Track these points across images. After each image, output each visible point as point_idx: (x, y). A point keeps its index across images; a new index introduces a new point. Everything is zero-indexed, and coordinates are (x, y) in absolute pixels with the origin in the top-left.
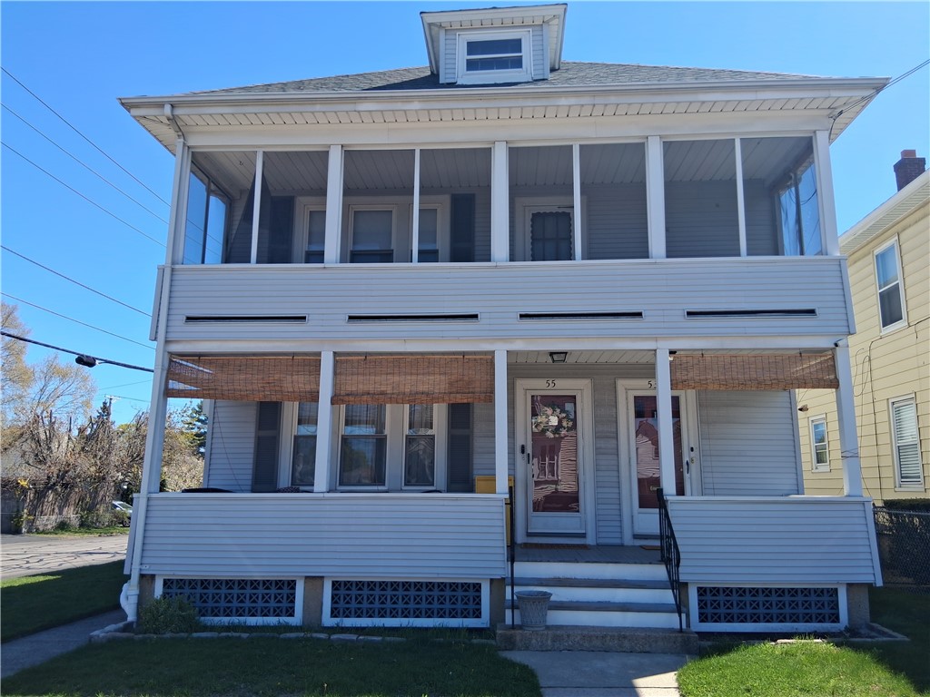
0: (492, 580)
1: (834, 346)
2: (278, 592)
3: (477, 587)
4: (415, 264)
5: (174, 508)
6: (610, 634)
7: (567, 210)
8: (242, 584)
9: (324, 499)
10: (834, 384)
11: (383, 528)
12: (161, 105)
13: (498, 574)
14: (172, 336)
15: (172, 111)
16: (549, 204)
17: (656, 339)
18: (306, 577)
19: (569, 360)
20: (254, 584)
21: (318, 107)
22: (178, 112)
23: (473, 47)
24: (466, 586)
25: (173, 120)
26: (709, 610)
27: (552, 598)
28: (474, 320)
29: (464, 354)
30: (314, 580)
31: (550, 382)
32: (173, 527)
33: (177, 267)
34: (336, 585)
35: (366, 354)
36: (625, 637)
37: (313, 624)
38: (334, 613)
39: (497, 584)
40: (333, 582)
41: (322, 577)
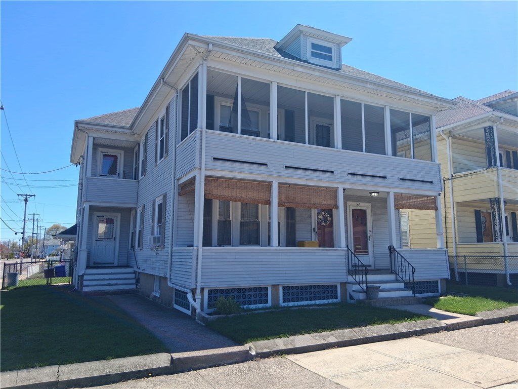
0: (341, 283)
1: (437, 195)
2: (260, 293)
3: (336, 286)
4: (307, 145)
5: (214, 254)
7: (329, 126)
8: (245, 290)
9: (276, 250)
10: (436, 209)
11: (303, 263)
12: (206, 43)
13: (344, 280)
14: (208, 167)
15: (212, 48)
16: (323, 122)
18: (273, 285)
20: (250, 289)
21: (278, 64)
22: (214, 49)
24: (331, 286)
25: (210, 52)
27: (380, 288)
28: (332, 174)
29: (327, 187)
30: (275, 286)
32: (214, 264)
34: (284, 288)
35: (289, 184)
37: (276, 306)
38: (284, 301)
39: (344, 284)
40: (283, 287)
41: (279, 285)
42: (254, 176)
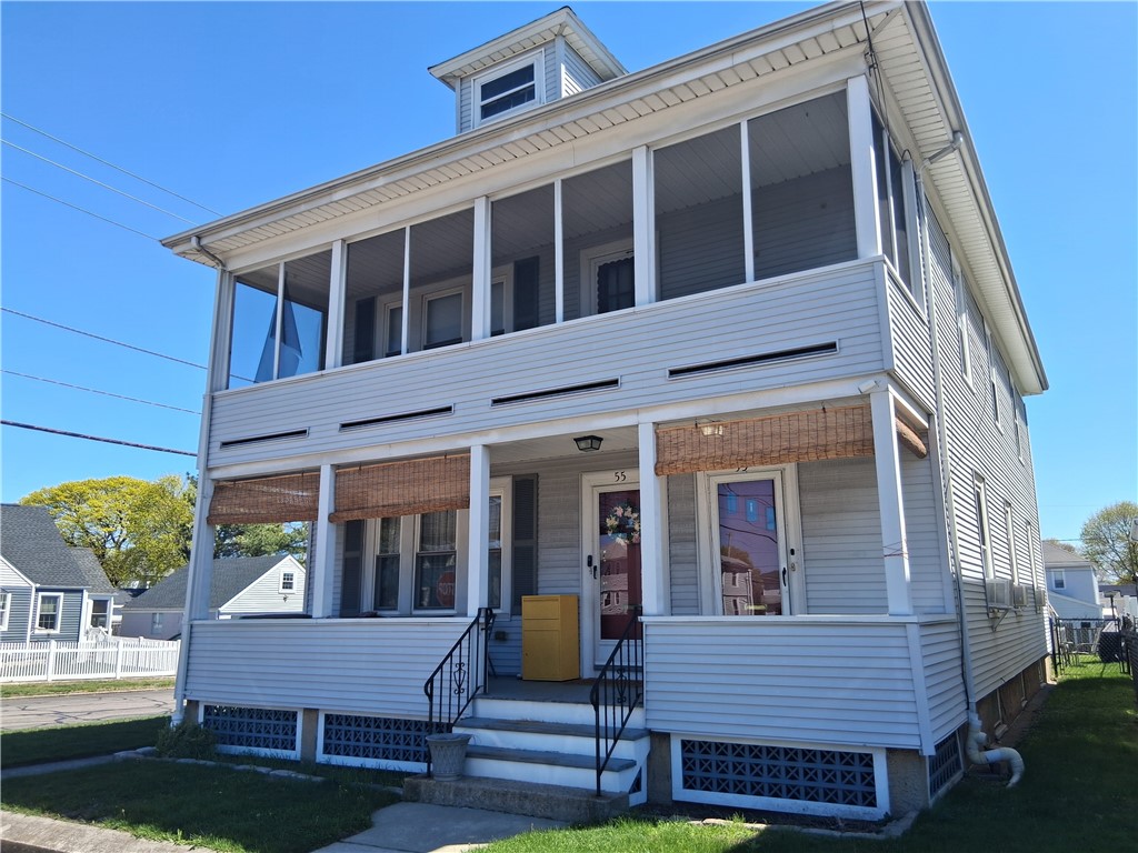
2: (279, 723)
4: (405, 355)
6: (512, 790)
10: (869, 448)
12: (188, 239)
14: (212, 464)
15: (199, 243)
17: (637, 411)
19: (604, 446)
22: (204, 242)
23: (488, 90)
25: (203, 250)
26: (698, 773)
28: (448, 413)
29: (445, 454)
30: (311, 712)
31: (619, 474)
33: (216, 394)
34: (328, 717)
36: (526, 797)
37: (309, 760)
38: (327, 750)
41: (318, 710)
42: (288, 462)
